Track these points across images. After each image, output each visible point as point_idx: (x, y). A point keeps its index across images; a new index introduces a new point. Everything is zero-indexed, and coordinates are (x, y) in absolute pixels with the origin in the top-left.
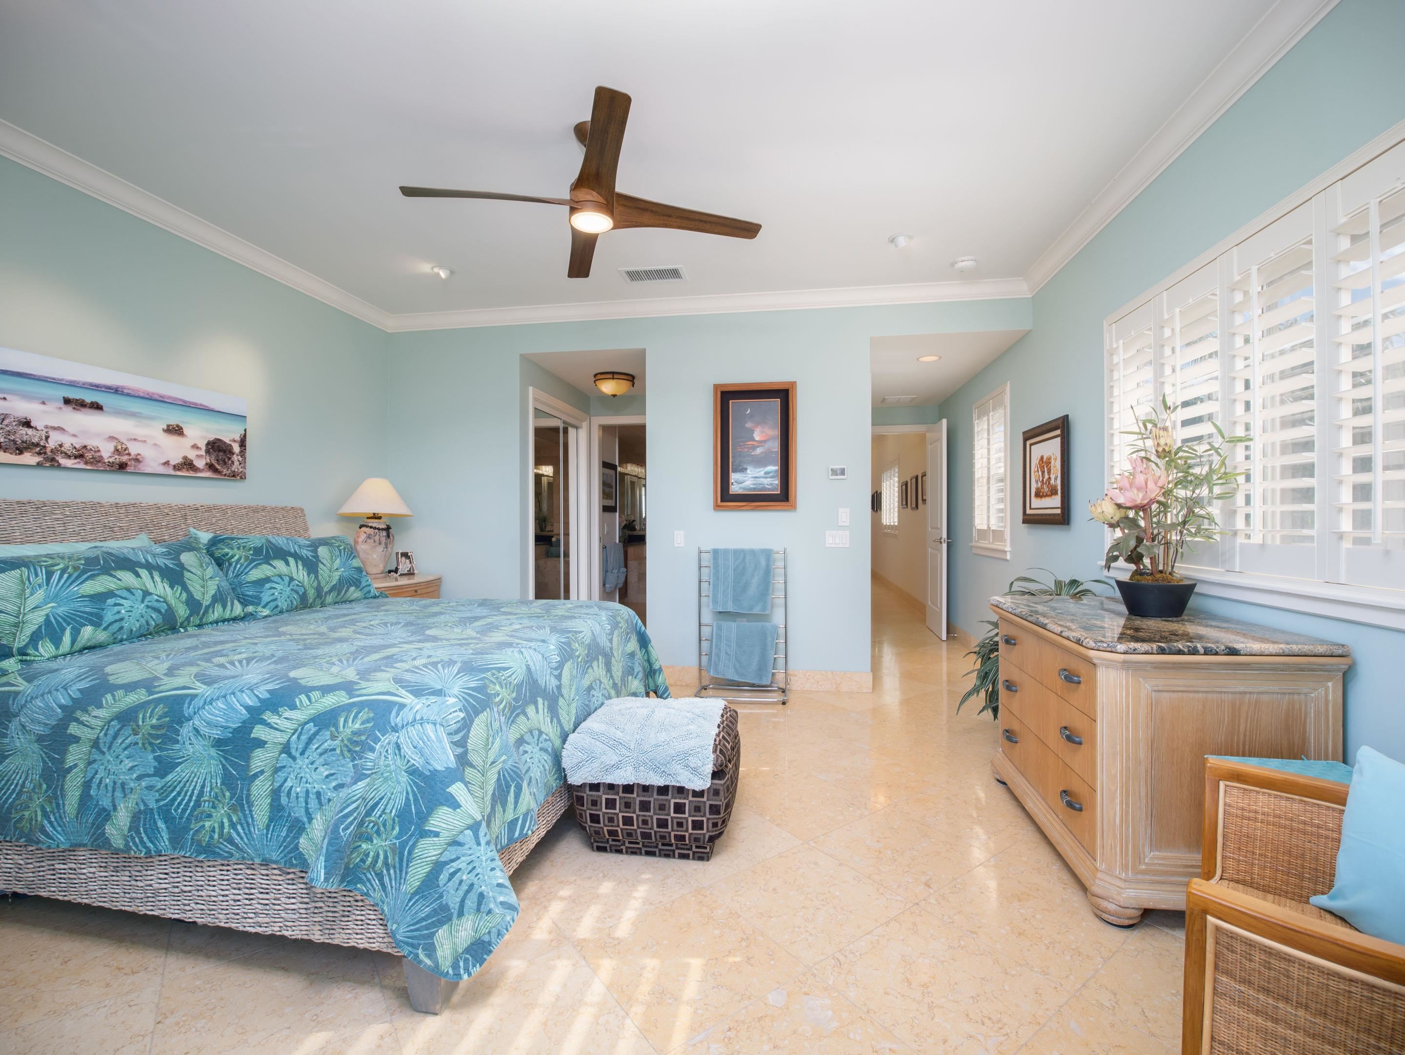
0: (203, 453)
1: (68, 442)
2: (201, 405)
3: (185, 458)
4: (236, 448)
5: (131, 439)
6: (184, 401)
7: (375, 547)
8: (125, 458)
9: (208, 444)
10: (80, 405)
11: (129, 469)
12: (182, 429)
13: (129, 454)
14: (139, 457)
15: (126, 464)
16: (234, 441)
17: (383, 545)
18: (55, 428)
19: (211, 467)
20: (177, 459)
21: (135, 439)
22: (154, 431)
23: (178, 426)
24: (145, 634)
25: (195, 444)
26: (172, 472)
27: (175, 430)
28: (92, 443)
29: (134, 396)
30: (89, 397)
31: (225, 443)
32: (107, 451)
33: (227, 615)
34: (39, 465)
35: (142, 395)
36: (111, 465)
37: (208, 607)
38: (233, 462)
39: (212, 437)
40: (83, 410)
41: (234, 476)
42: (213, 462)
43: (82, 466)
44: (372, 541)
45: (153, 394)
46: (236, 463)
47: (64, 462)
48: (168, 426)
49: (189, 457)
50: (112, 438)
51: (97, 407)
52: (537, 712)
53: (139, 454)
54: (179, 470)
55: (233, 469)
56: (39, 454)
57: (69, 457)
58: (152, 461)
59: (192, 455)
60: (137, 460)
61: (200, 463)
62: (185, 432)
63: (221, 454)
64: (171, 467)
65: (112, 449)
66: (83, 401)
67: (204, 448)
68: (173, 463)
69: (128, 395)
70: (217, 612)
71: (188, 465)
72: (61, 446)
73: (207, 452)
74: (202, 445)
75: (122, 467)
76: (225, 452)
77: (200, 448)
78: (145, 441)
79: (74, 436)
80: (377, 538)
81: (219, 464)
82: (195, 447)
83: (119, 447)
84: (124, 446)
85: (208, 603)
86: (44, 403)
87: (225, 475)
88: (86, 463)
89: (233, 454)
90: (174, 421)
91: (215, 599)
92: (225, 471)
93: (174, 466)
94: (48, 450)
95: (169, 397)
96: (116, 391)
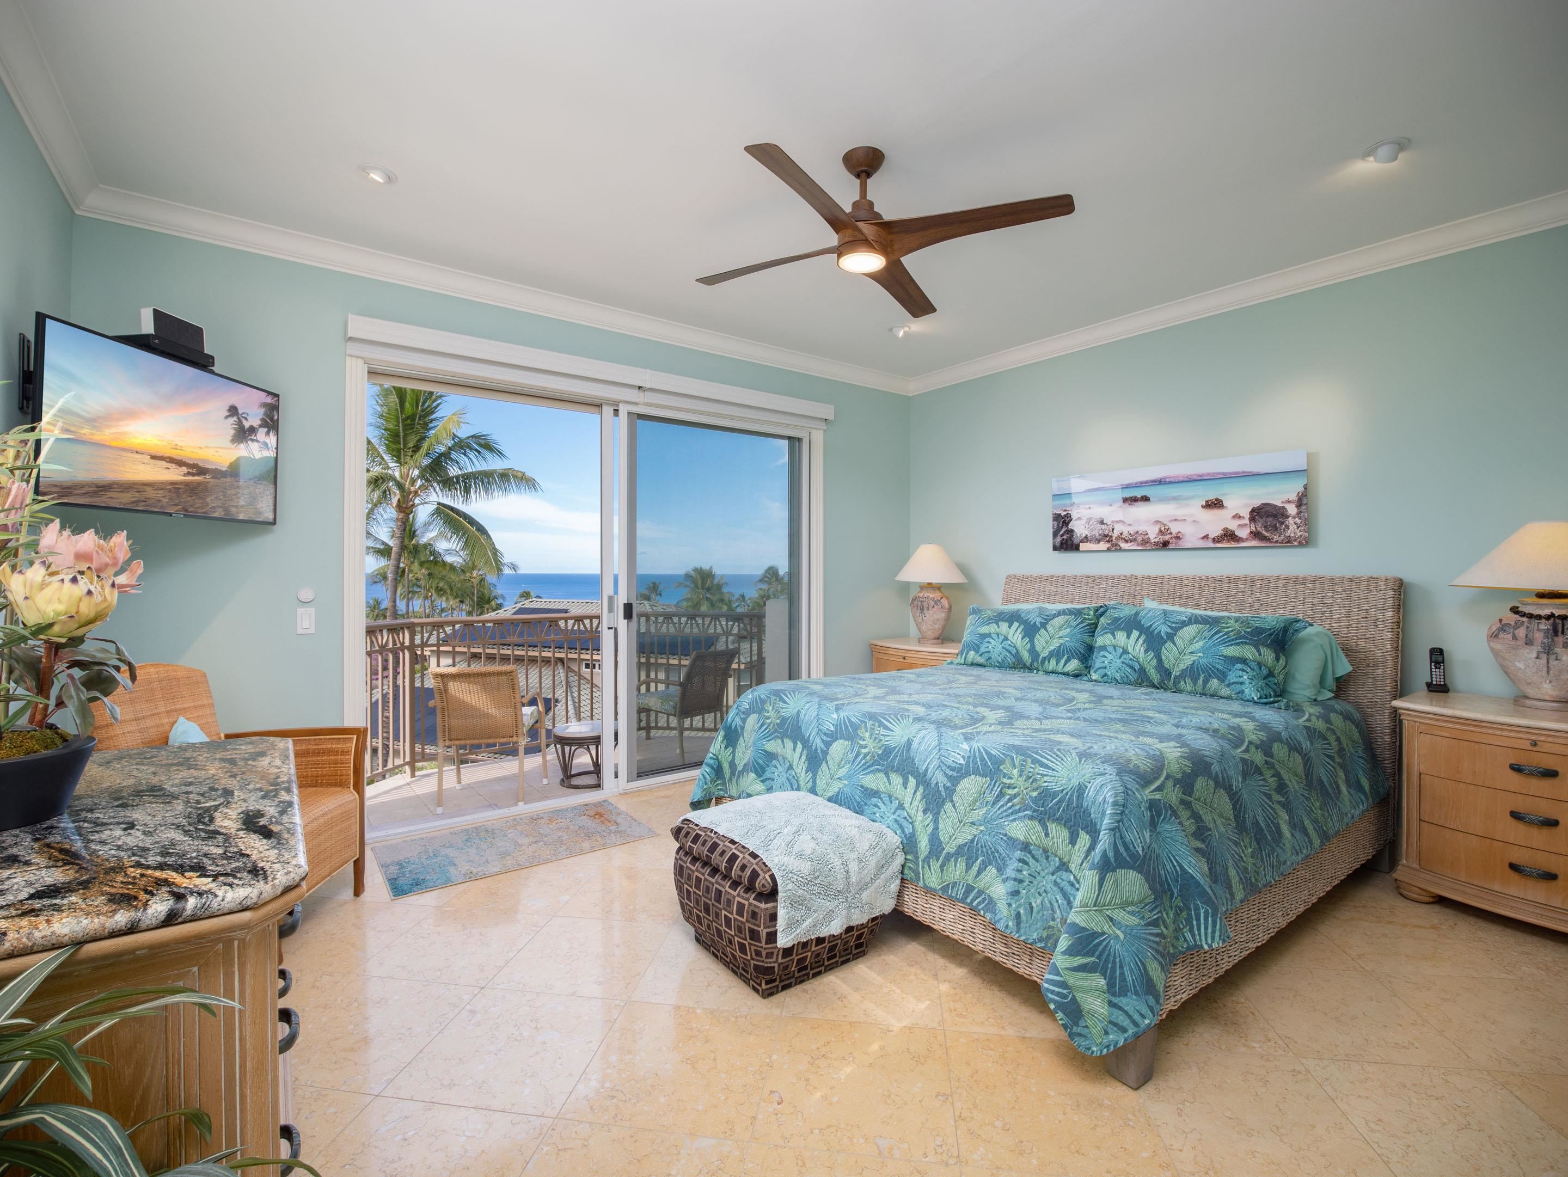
0: (1247, 521)
1: (1126, 530)
2: (1244, 472)
3: (1226, 530)
4: (1292, 509)
5: (1173, 520)
6: (1224, 474)
7: (1516, 648)
8: (1167, 538)
9: (1253, 511)
10: (1134, 500)
11: (1170, 546)
12: (1222, 501)
13: (1171, 533)
14: (1179, 535)
15: (1168, 542)
16: (1289, 502)
17: (1536, 648)
18: (1117, 522)
19: (1256, 535)
20: (1216, 531)
21: (1176, 520)
22: (1194, 509)
23: (1217, 500)
24: (1001, 666)
25: (1237, 514)
26: (1212, 545)
27: (1215, 504)
28: (1142, 529)
29: (1175, 483)
30: (1139, 493)
31: (1275, 506)
32: (1153, 534)
33: (1060, 668)
34: (1109, 549)
35: (1181, 479)
36: (1156, 544)
37: (1044, 658)
38: (1287, 527)
39: (1257, 503)
40: (1136, 504)
41: (1289, 542)
42: (1259, 529)
43: (1135, 547)
44: (1510, 636)
45: (1192, 475)
46: (1293, 527)
47: (1124, 545)
48: (1207, 502)
49: (1230, 528)
50: (1157, 522)
51: (1146, 499)
52: (794, 750)
53: (1179, 532)
54: (1218, 542)
55: (1287, 535)
56: (1108, 541)
57: (1127, 541)
58: (1191, 536)
59: (1233, 525)
60: (1178, 538)
61: (1243, 533)
62: (1225, 505)
63: (1270, 519)
64: (1210, 540)
65: (1157, 531)
66: (1136, 497)
67: (1247, 516)
68: (1212, 536)
69: (1170, 483)
70: (1052, 665)
71: (1229, 536)
72: (1121, 534)
73: (1252, 519)
74: (1246, 513)
75: (1165, 544)
76: (1275, 516)
77: (1244, 518)
78: (1185, 520)
79: (1130, 525)
80: (1521, 632)
81: (1267, 531)
82: (1237, 517)
83: (1163, 529)
84: (1167, 527)
85: (1045, 655)
86: (1111, 505)
87: (1277, 542)
88: (1138, 545)
89: (1287, 517)
90: (1212, 496)
91: (1051, 654)
92: (1276, 538)
93: (1214, 539)
94: (1114, 538)
95: (1208, 474)
96: (1160, 482)
